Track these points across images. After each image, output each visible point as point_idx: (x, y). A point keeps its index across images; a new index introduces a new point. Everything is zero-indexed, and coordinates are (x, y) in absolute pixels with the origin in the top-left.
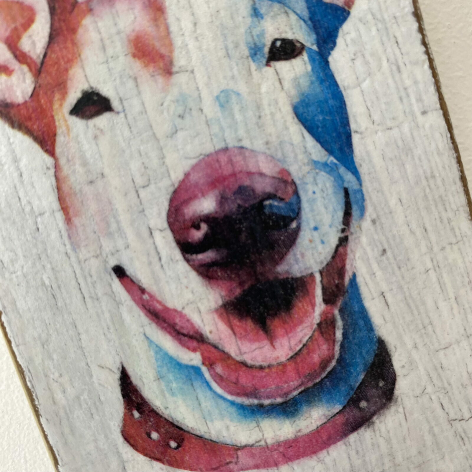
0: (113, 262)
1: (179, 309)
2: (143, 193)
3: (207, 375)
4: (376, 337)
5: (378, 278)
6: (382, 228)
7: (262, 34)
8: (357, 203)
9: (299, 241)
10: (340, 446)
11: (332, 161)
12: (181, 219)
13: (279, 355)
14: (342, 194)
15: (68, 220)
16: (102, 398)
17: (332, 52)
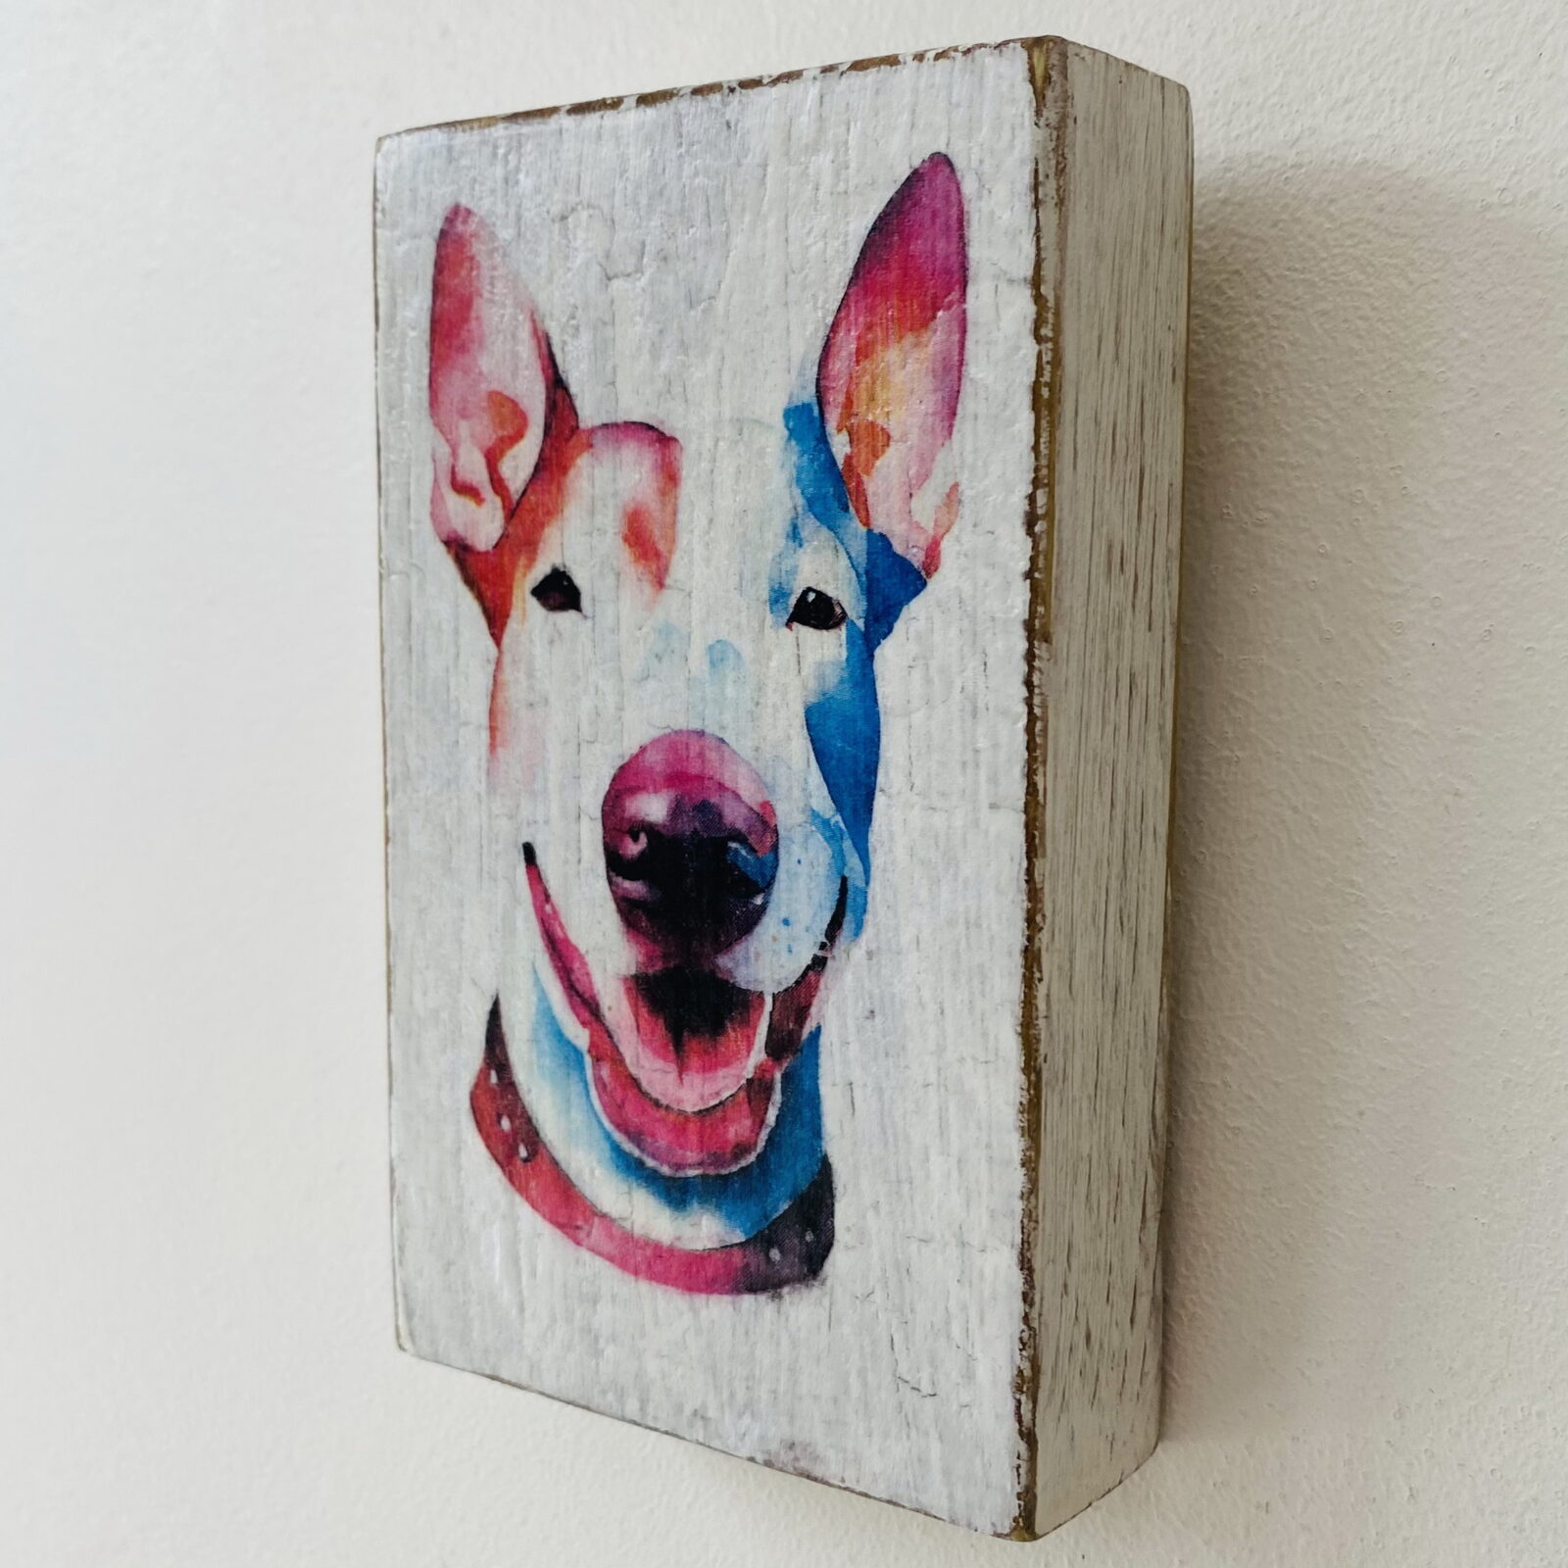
0: (525, 836)
1: (583, 951)
2: (584, 747)
3: (589, 1072)
4: (822, 1152)
5: (851, 1054)
7: (794, 571)
8: (854, 912)
9: (759, 930)
10: (726, 1303)
11: (838, 822)
12: (618, 811)
13: (685, 1098)
14: (837, 886)
15: (493, 746)
16: (464, 1030)
17: (883, 642)
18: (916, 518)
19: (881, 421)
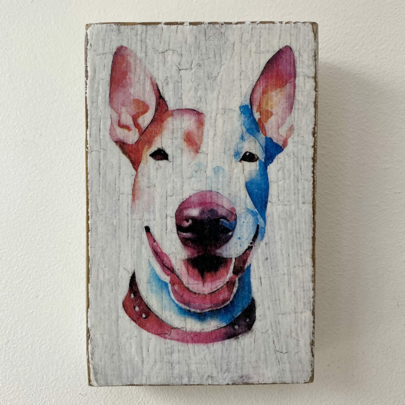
0: (146, 224)
1: (168, 254)
2: (168, 198)
3: (170, 288)
4: (251, 297)
5: (260, 270)
6: (269, 248)
7: (242, 148)
8: (261, 233)
9: (230, 241)
10: (220, 343)
11: (256, 211)
12: (181, 215)
13: (205, 290)
14: (256, 227)
15: (133, 200)
16: (120, 284)
17: (270, 164)
18: (280, 133)
19: (270, 110)
